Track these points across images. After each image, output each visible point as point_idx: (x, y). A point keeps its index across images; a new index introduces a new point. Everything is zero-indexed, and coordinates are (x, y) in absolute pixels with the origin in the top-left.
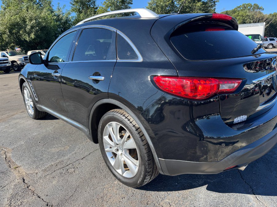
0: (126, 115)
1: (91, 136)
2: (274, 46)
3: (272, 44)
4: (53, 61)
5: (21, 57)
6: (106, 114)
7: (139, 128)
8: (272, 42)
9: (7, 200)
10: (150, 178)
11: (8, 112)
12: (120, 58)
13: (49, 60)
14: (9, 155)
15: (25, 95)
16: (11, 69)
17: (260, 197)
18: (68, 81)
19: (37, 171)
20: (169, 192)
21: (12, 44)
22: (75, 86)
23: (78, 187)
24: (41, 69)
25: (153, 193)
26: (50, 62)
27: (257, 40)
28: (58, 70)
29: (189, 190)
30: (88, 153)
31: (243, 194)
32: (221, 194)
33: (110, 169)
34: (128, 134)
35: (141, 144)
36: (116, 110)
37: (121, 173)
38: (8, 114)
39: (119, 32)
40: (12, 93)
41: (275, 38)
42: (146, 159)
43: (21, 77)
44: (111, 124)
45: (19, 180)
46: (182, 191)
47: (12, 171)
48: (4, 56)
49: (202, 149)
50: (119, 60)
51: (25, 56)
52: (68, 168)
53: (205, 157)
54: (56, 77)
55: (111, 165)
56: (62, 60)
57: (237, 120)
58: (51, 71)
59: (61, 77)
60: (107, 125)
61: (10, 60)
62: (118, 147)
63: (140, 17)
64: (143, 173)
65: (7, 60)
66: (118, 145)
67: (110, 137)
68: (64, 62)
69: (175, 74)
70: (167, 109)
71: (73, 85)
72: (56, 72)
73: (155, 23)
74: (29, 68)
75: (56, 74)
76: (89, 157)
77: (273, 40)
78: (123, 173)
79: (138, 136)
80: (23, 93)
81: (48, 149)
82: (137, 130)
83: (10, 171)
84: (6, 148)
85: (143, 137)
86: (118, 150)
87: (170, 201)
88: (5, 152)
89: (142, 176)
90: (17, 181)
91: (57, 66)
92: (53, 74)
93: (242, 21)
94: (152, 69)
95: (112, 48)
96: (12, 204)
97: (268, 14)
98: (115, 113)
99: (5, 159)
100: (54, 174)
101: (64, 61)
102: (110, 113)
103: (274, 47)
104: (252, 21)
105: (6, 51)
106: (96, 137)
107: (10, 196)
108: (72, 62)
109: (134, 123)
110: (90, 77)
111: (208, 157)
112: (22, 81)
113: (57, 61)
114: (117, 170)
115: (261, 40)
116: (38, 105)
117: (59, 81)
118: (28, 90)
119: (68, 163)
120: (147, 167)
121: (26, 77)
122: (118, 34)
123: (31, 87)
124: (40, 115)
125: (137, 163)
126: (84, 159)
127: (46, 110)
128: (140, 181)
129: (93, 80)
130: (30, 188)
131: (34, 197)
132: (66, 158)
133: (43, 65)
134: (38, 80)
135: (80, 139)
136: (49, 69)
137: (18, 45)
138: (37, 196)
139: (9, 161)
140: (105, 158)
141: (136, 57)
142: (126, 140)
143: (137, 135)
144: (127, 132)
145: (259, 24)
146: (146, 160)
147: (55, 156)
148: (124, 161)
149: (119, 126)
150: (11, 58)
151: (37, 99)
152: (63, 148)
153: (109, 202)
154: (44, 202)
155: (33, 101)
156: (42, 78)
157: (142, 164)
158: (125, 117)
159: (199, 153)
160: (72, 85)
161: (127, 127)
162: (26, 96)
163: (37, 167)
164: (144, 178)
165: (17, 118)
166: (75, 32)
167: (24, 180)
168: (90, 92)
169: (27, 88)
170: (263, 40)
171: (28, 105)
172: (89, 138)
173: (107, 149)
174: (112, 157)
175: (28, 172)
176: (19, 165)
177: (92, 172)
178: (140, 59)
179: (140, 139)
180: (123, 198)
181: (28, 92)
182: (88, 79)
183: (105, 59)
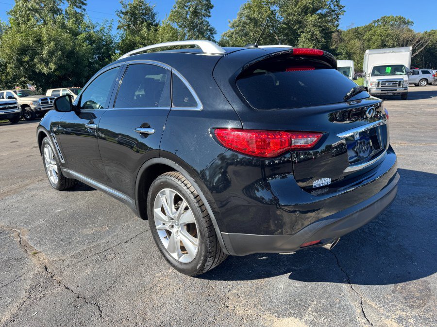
0: (183, 180)
1: (138, 210)
2: (429, 82)
3: (426, 80)
4: (87, 108)
5: (37, 98)
6: (157, 179)
7: (198, 195)
8: (426, 76)
9: (24, 292)
10: (212, 261)
11: (19, 180)
12: (176, 105)
13: (82, 106)
14: (24, 237)
15: (45, 155)
16: (21, 117)
17: (356, 287)
18: (108, 136)
19: (63, 258)
20: (239, 282)
21: (23, 79)
22: (120, 143)
23: (119, 276)
24: (70, 118)
25: (218, 282)
26: (83, 108)
27: (399, 73)
28: (94, 120)
29: (267, 279)
30: (135, 235)
31: (335, 284)
32: (306, 283)
33: (163, 254)
34: (184, 204)
35: (201, 215)
36: (170, 172)
37: (176, 258)
38: (20, 183)
39: (175, 72)
40: (24, 154)
41: (430, 70)
42: (207, 234)
43: (41, 130)
44: (164, 191)
45: (40, 269)
46: (256, 280)
47: (30, 257)
48: (10, 97)
49: (276, 222)
50: (174, 108)
51: (42, 97)
52: (106, 254)
53: (280, 231)
54: (90, 130)
55: (164, 248)
56: (100, 106)
57: (316, 183)
58: (85, 122)
59: (98, 130)
60: (159, 194)
61: (19, 104)
62: (173, 222)
63: (202, 52)
64: (203, 254)
65: (15, 103)
66: (172, 219)
67: (163, 210)
68: (102, 110)
69: (239, 126)
70: (231, 169)
71: (117, 142)
72: (92, 123)
73: (219, 60)
74: (52, 116)
75: (92, 126)
76: (136, 240)
77: (428, 72)
78: (179, 258)
79: (197, 205)
80: (42, 153)
81: (79, 230)
82: (195, 198)
83: (27, 258)
84: (20, 229)
85: (203, 207)
86: (172, 227)
87: (239, 293)
88: (19, 234)
89: (202, 258)
90: (37, 269)
91: (93, 114)
92: (87, 126)
93: (380, 42)
94: (214, 120)
95: (166, 92)
96: (32, 296)
97: (422, 32)
98: (168, 177)
99: (19, 243)
100: (87, 261)
101: (102, 108)
102: (162, 177)
103: (429, 84)
104: (396, 43)
105: (15, 90)
106: (144, 211)
107: (29, 287)
108: (114, 109)
109: (192, 189)
110: (137, 129)
111: (284, 231)
112: (42, 136)
113: (92, 108)
114: (171, 254)
115: (405, 73)
116: (65, 170)
117: (94, 135)
118: (50, 148)
119: (107, 247)
120: (208, 245)
121: (49, 129)
122: (174, 74)
123: (55, 144)
124: (67, 184)
125: (197, 241)
126: (129, 242)
127: (76, 176)
128: (200, 265)
129: (141, 133)
130: (54, 278)
131: (60, 289)
132: (104, 241)
133: (73, 112)
134: (62, 133)
135: (123, 217)
136: (81, 118)
137: (32, 80)
138: (64, 288)
139: (25, 245)
140: (157, 238)
141: (194, 104)
142: (182, 212)
143: (195, 204)
144: (183, 202)
145: (403, 49)
146: (207, 236)
147: (88, 239)
148: (181, 241)
149: (175, 194)
150: (21, 101)
151: (63, 160)
152: (99, 229)
153: (160, 293)
154: (74, 294)
155: (57, 164)
156: (70, 130)
157: (202, 242)
158: (181, 181)
159: (273, 227)
160: (115, 142)
161: (183, 195)
162: (47, 156)
163: (63, 253)
164: (205, 261)
165: (33, 189)
166: (119, 68)
167: (46, 269)
168: (133, 149)
169: (50, 145)
170: (409, 74)
171: (50, 169)
172: (135, 212)
173: (159, 226)
174: (166, 238)
175: (52, 259)
176: (39, 251)
177: (138, 259)
178: (200, 107)
179: (199, 209)
180: (179, 290)
181: (51, 151)
182: (134, 133)
183: (157, 106)
